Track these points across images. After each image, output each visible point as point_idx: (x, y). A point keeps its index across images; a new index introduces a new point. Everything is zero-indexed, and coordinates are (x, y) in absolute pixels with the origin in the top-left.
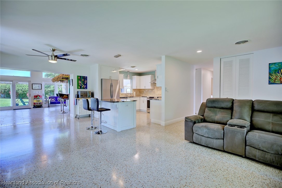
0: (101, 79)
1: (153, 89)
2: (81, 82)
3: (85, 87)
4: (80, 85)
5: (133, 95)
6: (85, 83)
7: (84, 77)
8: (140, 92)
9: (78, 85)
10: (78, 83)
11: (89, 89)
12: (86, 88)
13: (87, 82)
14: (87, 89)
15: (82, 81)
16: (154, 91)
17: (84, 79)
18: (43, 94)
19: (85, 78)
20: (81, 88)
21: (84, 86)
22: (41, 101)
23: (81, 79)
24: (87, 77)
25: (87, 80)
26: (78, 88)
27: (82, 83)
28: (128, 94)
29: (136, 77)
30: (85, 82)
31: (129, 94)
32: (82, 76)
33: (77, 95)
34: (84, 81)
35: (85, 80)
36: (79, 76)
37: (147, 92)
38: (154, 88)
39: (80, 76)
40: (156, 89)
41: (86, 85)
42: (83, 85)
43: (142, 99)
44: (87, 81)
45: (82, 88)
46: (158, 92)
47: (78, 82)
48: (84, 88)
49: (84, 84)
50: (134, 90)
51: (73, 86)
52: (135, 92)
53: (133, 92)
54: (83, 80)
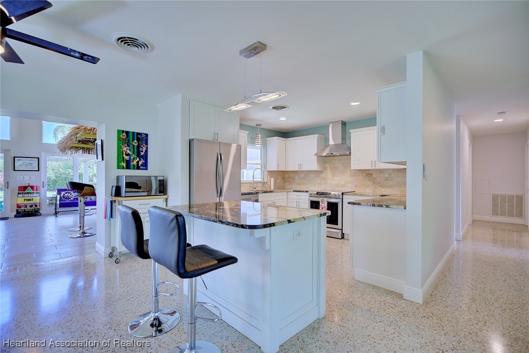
0: (190, 141)
1: (321, 172)
2: (130, 151)
3: (140, 163)
4: (127, 158)
5: (269, 185)
6: (142, 154)
7: (138, 134)
8: (283, 178)
9: (120, 158)
10: (120, 153)
11: (154, 170)
12: (145, 166)
13: (146, 151)
14: (146, 169)
15: (134, 146)
16: (323, 175)
17: (138, 140)
18: (43, 182)
19: (142, 139)
20: (128, 167)
21: (138, 162)
22: (36, 199)
23: (129, 140)
24: (147, 135)
25: (147, 144)
26: (119, 167)
27: (134, 153)
28: (257, 182)
29: (276, 141)
30: (141, 149)
31: (259, 185)
32: (133, 133)
33: (114, 189)
34: (139, 147)
35: (140, 143)
36: (123, 132)
37: (303, 178)
38: (325, 168)
39: (127, 133)
40: (329, 172)
41: (145, 157)
42: (134, 159)
43: (295, 197)
44: (147, 148)
45: (132, 167)
46: (336, 178)
47: (119, 148)
48: (138, 168)
49: (138, 155)
50: (271, 173)
51: (104, 161)
52: (272, 179)
53: (269, 179)
54: (136, 145)
